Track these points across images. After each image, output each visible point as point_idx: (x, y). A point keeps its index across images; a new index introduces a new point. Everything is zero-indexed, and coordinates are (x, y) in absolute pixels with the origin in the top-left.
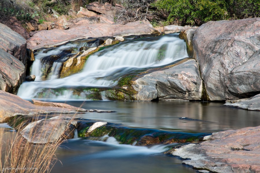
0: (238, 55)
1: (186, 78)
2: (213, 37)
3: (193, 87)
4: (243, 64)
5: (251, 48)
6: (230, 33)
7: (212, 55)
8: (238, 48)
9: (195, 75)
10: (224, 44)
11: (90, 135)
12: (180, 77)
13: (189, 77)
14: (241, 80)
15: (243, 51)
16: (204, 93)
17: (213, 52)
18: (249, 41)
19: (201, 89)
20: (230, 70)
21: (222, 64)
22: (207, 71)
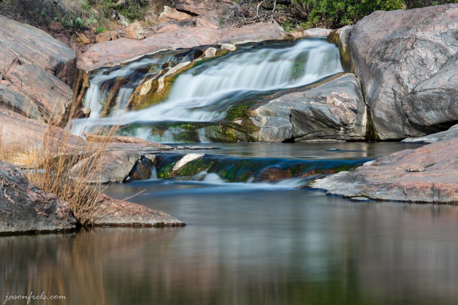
0: (422, 63)
1: (339, 103)
2: (382, 36)
3: (351, 118)
4: (432, 76)
5: (444, 51)
6: (409, 28)
7: (382, 65)
8: (422, 52)
9: (355, 97)
10: (401, 45)
11: (177, 174)
12: (329, 101)
13: (345, 101)
14: (429, 103)
15: (431, 56)
16: (370, 127)
17: (382, 59)
18: (439, 41)
19: (364, 121)
20: (411, 87)
21: (398, 78)
22: (374, 91)
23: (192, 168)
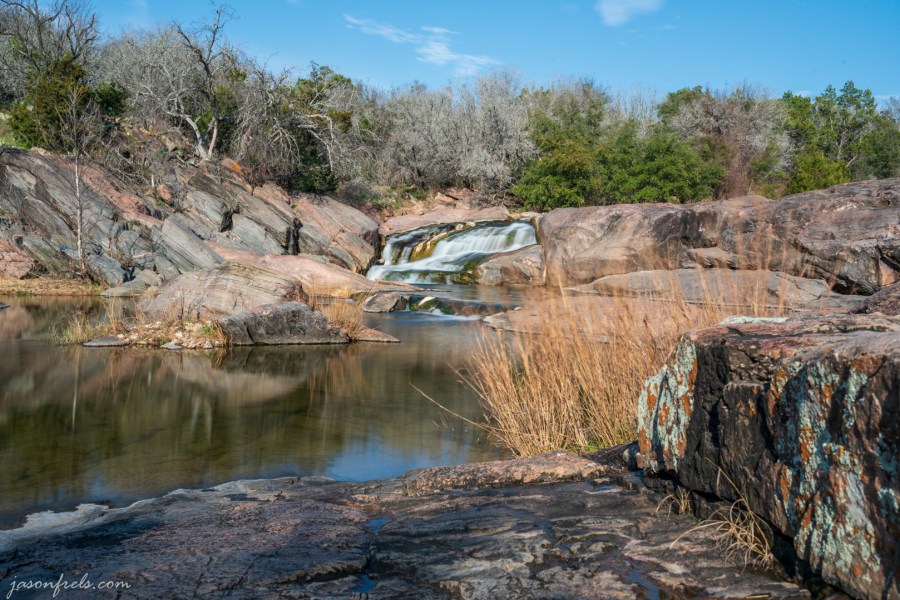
0: (580, 241)
1: (530, 263)
2: (558, 224)
3: (536, 273)
4: (585, 250)
5: (593, 235)
6: (574, 220)
7: (557, 242)
8: (580, 235)
9: (539, 261)
10: (568, 230)
11: (420, 307)
12: (524, 262)
13: (533, 262)
14: (581, 266)
15: (585, 238)
16: (548, 278)
17: (557, 238)
18: (591, 229)
19: (544, 275)
20: (572, 255)
21: (565, 250)
22: (551, 257)
23: (428, 305)
